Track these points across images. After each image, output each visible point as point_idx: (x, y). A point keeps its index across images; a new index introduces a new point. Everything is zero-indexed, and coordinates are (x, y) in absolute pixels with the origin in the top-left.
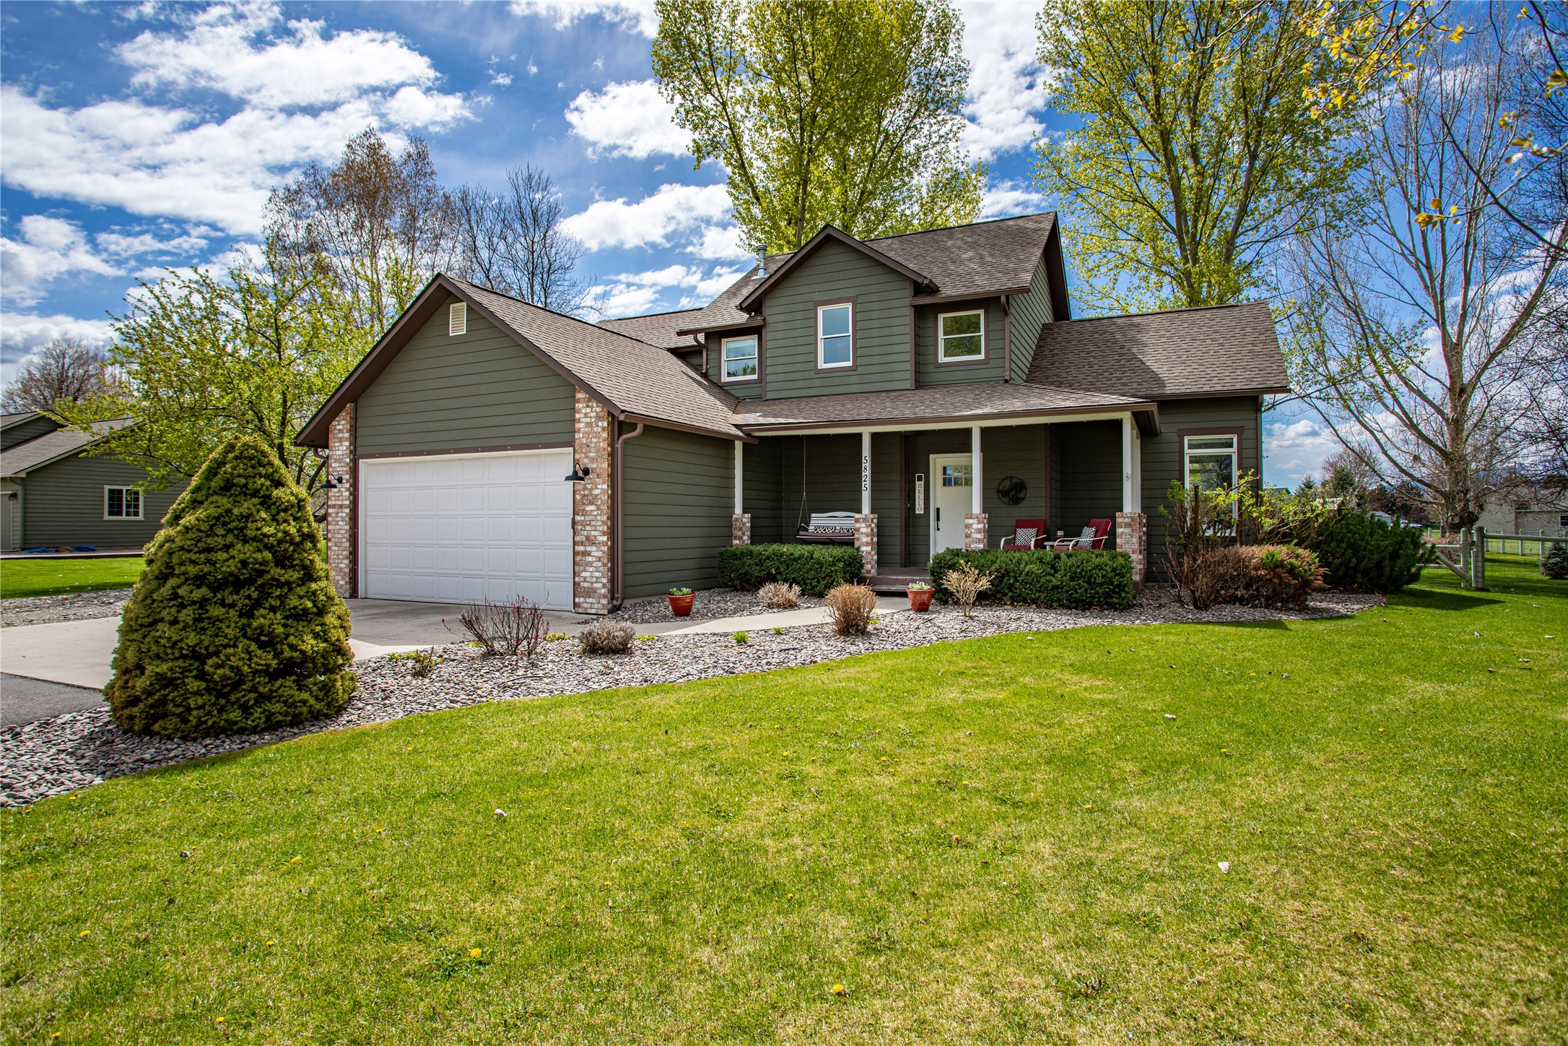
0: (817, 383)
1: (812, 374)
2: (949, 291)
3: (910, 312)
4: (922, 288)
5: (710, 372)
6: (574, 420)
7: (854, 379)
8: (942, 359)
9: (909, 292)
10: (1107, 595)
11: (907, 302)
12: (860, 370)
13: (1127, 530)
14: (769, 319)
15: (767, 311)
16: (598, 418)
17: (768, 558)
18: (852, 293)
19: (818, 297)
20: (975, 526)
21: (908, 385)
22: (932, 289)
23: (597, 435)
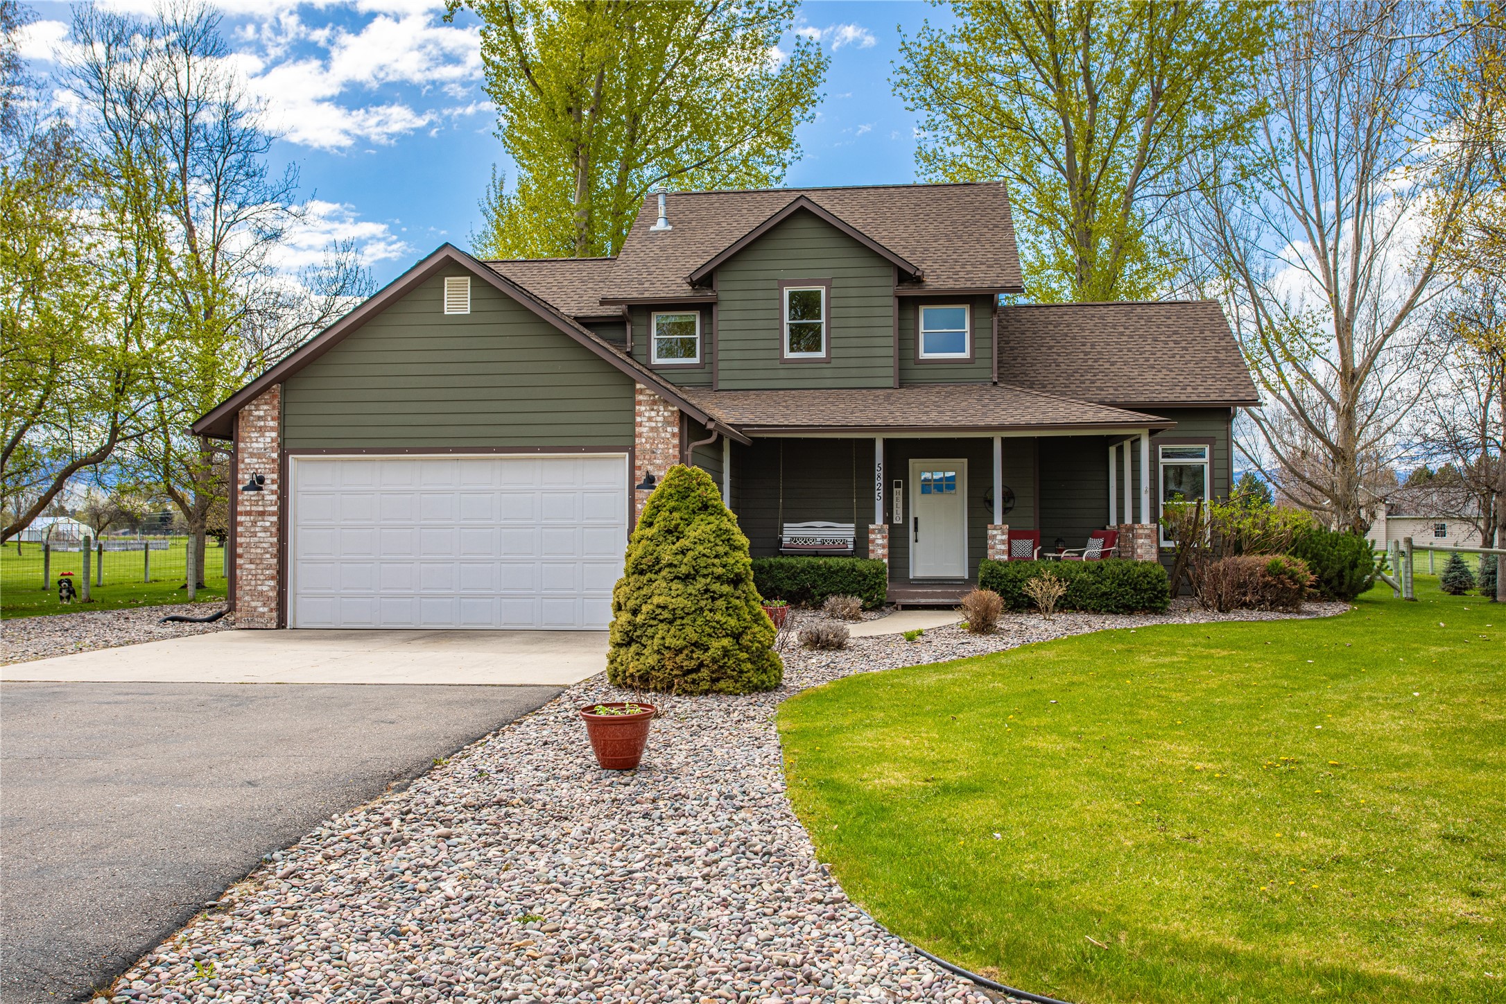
0: (782, 374)
1: (777, 364)
2: (933, 283)
3: (893, 302)
4: (907, 277)
5: (636, 352)
6: (633, 424)
7: (828, 373)
8: (923, 355)
9: (892, 280)
10: (1151, 600)
11: (890, 291)
12: (834, 363)
13: (1147, 541)
14: (722, 296)
15: (719, 285)
16: (667, 422)
17: (803, 571)
18: (827, 274)
19: (783, 275)
20: (999, 537)
21: (890, 382)
22: (918, 281)
23: (666, 441)
